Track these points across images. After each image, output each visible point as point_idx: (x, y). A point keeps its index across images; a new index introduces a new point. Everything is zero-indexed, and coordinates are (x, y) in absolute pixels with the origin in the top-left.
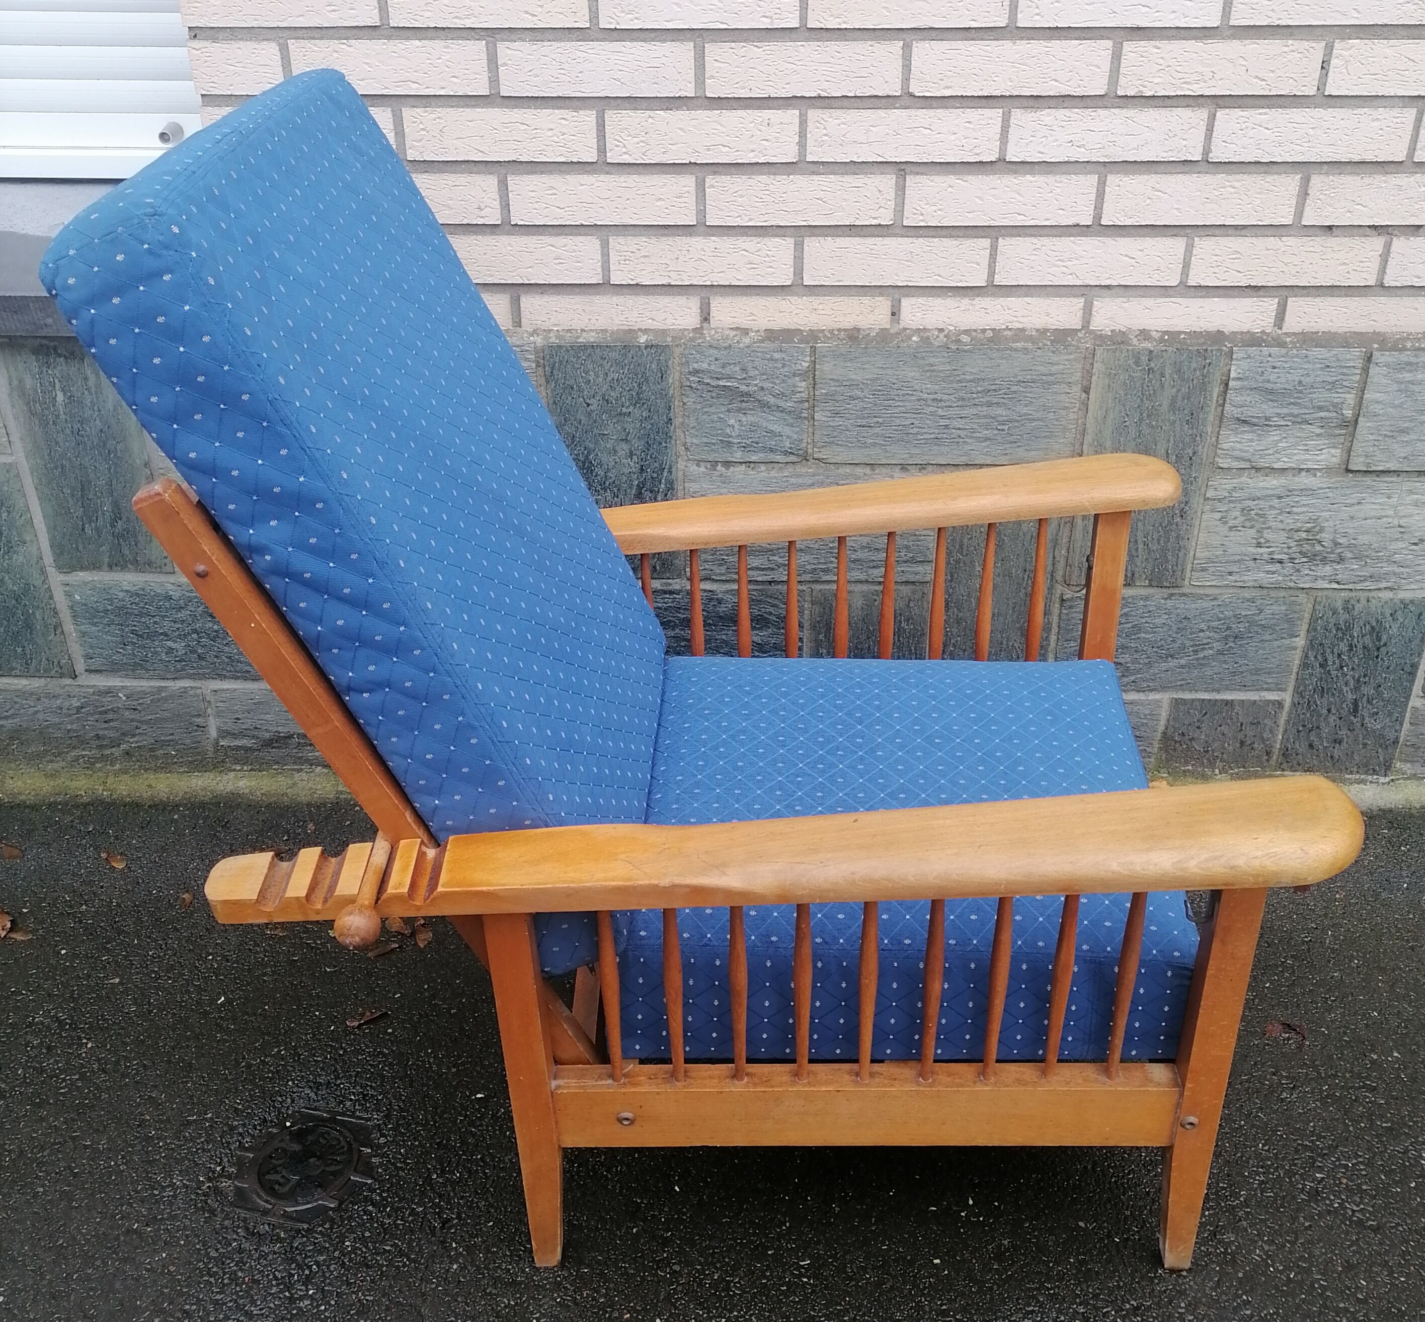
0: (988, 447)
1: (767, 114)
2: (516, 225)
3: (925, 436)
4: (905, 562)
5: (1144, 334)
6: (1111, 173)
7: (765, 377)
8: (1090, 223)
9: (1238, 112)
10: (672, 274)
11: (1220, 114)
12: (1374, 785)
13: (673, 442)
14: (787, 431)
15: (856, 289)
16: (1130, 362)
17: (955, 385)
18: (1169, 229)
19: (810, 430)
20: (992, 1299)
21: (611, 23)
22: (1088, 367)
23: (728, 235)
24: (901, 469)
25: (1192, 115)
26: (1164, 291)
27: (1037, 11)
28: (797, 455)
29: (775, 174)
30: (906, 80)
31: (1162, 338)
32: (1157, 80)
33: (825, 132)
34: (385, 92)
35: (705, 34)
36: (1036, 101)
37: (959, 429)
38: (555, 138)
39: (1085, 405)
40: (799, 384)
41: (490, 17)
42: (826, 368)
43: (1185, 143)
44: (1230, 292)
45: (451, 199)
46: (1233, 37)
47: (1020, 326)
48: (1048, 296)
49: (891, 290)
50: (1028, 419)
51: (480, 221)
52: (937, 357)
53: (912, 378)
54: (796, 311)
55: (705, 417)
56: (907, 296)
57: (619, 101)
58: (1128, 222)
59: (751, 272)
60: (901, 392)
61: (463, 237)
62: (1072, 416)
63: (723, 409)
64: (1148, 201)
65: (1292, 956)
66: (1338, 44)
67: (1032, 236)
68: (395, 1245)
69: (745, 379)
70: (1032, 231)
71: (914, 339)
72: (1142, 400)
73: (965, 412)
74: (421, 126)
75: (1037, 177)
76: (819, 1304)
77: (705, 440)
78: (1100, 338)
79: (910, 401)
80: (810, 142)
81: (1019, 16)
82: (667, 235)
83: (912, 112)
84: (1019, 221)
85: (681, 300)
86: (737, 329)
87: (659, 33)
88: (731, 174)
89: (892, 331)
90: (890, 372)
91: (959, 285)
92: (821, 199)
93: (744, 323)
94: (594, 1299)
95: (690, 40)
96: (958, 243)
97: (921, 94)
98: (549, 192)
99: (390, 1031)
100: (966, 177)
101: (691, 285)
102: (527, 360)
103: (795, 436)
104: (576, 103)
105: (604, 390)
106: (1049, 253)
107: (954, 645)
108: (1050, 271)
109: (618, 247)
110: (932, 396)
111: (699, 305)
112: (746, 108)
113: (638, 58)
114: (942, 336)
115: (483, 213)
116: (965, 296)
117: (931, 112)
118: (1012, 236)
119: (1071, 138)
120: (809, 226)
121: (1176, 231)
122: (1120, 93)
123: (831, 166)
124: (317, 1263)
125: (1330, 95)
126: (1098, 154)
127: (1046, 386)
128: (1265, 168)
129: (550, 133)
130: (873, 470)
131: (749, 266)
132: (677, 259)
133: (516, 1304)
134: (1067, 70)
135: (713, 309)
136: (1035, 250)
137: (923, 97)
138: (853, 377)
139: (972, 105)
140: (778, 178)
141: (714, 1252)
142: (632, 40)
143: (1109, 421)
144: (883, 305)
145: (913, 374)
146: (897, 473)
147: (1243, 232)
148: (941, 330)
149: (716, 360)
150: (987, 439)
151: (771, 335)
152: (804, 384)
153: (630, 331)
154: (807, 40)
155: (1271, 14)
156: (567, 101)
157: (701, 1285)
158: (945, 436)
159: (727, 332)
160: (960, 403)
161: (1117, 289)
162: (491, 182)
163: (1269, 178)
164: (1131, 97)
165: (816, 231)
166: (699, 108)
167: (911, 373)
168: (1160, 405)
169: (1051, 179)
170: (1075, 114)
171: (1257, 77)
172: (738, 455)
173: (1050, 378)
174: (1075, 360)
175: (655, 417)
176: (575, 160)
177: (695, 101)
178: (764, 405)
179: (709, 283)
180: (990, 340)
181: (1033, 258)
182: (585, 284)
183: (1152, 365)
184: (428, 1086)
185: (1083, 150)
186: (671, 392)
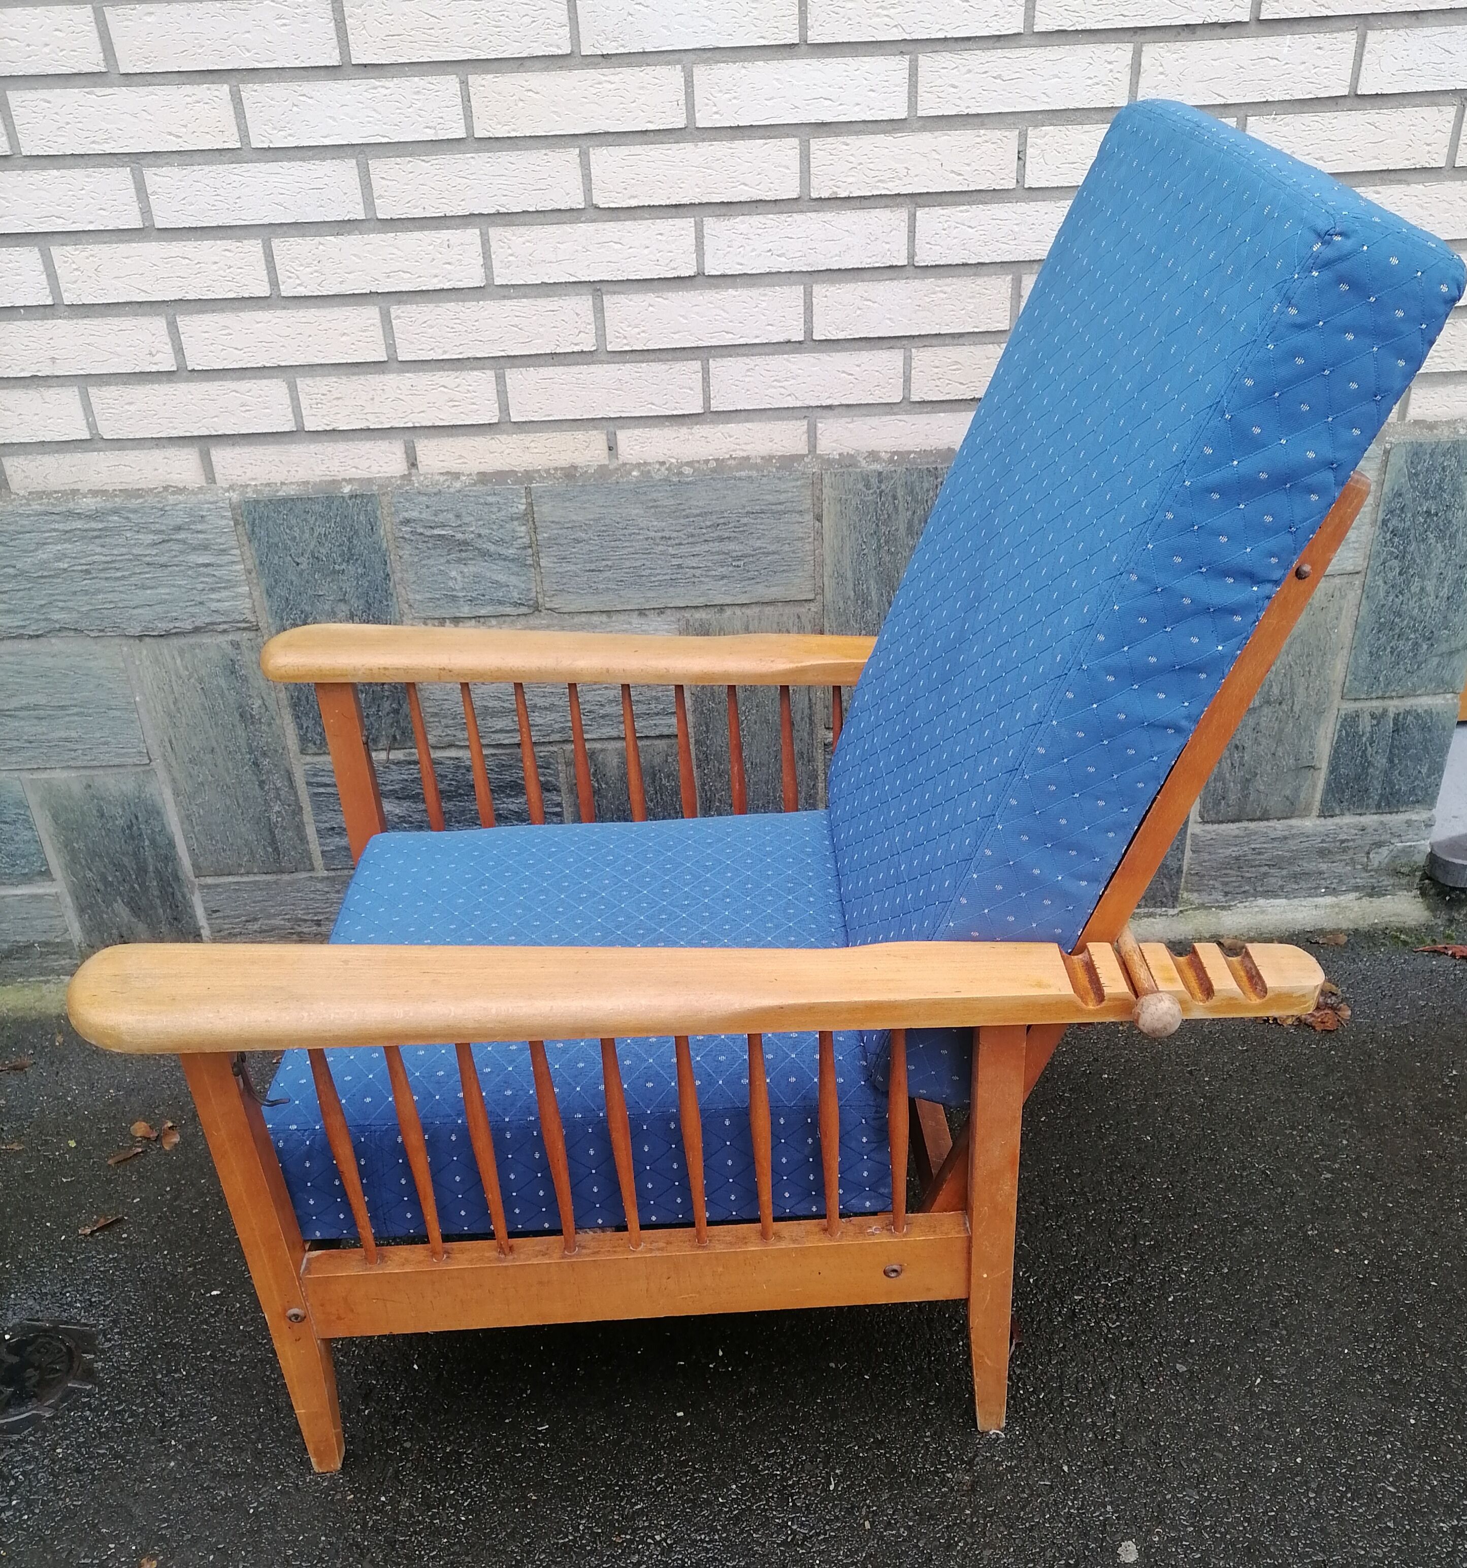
0: (725, 585)
1: (445, 234)
2: (193, 370)
3: (659, 578)
4: (658, 714)
5: (873, 456)
6: (817, 282)
7: (481, 523)
8: (802, 339)
9: (938, 211)
10: (369, 416)
11: (920, 213)
12: (1164, 918)
13: (395, 600)
14: (513, 580)
15: (568, 424)
16: (861, 486)
17: (682, 521)
18: (885, 341)
19: (538, 578)
20: (733, 1445)
21: (263, 142)
22: (817, 493)
23: (424, 370)
24: (640, 614)
25: (891, 215)
26: (888, 408)
27: (715, 109)
28: (529, 606)
29: (463, 301)
30: (588, 191)
31: (891, 459)
32: (850, 180)
33: (510, 251)
34: (28, 230)
35: (367, 150)
36: (727, 208)
37: (693, 568)
38: (221, 273)
39: (820, 534)
40: (518, 529)
41: (132, 141)
42: (545, 510)
43: (887, 246)
44: (956, 406)
45: (119, 346)
46: (923, 129)
47: (745, 454)
48: (769, 419)
49: (604, 423)
50: (763, 553)
51: (154, 369)
52: (659, 492)
53: (637, 515)
54: (507, 451)
55: (424, 570)
56: (622, 428)
57: (285, 228)
58: (841, 336)
59: (453, 410)
60: (626, 532)
61: (139, 387)
62: (808, 547)
63: (443, 560)
64: (859, 312)
65: (1070, 1090)
66: (1031, 132)
67: (744, 355)
68: (111, 1448)
69: (460, 526)
70: (742, 350)
71: (635, 473)
72: (877, 525)
73: (696, 549)
74: (74, 266)
75: (740, 291)
76: (554, 1466)
77: (428, 595)
78: (828, 462)
79: (638, 541)
80: (496, 264)
81: (697, 115)
82: (358, 374)
83: (600, 226)
84: (728, 340)
85: (383, 445)
86: (448, 473)
87: (316, 151)
88: (417, 303)
89: (611, 467)
90: (612, 510)
91: (675, 413)
92: (516, 326)
93: (455, 467)
94: (317, 1483)
95: (351, 157)
96: (668, 367)
97: (606, 206)
98: (224, 332)
99: (125, 1236)
100: (666, 295)
101: (392, 428)
102: (223, 517)
103: (523, 586)
104: (239, 232)
105: (312, 547)
106: (763, 373)
107: (720, 801)
108: (767, 392)
109: (308, 389)
110: (660, 534)
111: (403, 450)
112: (422, 228)
113: (299, 179)
114: (663, 469)
115: (155, 359)
116: (683, 425)
117: (618, 225)
118: (722, 356)
119: (770, 246)
120: (509, 357)
121: (892, 343)
122: (814, 195)
123: (522, 289)
124: (24, 1473)
125: (1030, 188)
126: (801, 263)
127: (777, 516)
128: (974, 270)
129: (215, 267)
130: (609, 617)
131: (451, 404)
132: (373, 399)
133: (234, 1496)
134: (755, 172)
135: (419, 453)
136: (748, 370)
137: (609, 208)
138: (574, 518)
139: (661, 215)
140: (467, 304)
141: (448, 1426)
142: (290, 160)
143: (847, 549)
144: (597, 440)
145: (637, 511)
146: (635, 619)
147: (961, 341)
148: (662, 463)
149: (427, 507)
150: (723, 577)
151: (484, 478)
152: (523, 528)
153: (334, 482)
154: (477, 151)
155: (958, 102)
156: (229, 231)
157: (431, 1459)
158: (679, 576)
159: (437, 477)
160: (690, 540)
161: (840, 409)
162: (158, 324)
163: (980, 281)
164: (825, 199)
165: (516, 361)
166: (373, 231)
167: (636, 511)
168: (897, 530)
169: (755, 292)
170: (770, 220)
171: (952, 172)
172: (466, 611)
173: (780, 507)
174: (803, 486)
175: (371, 574)
176: (246, 295)
177: (367, 224)
178: (484, 554)
179: (410, 425)
180: (714, 470)
181: (747, 379)
182: (277, 433)
183: (883, 487)
184: (160, 1287)
185: (783, 259)
186: (385, 545)
